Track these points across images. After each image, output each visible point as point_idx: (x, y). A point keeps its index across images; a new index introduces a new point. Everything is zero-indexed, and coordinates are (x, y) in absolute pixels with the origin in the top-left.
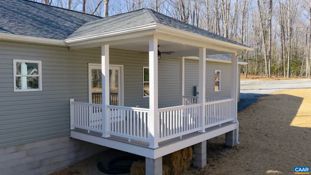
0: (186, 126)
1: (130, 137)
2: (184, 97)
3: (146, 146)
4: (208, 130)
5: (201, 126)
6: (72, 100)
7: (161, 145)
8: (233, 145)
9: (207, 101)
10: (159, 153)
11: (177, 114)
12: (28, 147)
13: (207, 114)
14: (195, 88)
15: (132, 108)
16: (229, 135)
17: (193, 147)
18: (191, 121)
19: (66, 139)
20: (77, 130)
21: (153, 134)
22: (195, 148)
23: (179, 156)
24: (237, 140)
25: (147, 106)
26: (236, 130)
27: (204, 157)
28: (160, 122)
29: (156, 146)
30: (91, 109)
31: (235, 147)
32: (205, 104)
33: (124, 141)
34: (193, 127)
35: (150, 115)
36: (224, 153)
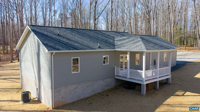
0: (153, 76)
1: (136, 78)
2: (151, 65)
3: (142, 81)
4: (159, 77)
5: (157, 76)
6: (115, 67)
7: (146, 81)
8: (169, 83)
9: (160, 68)
10: (145, 83)
11: (150, 73)
12: (105, 80)
13: (159, 72)
14: (155, 61)
15: (138, 71)
16: (167, 79)
17: (154, 82)
18: (154, 74)
19: (114, 78)
20: (117, 76)
21: (144, 77)
22: (155, 82)
23: (150, 84)
24: (170, 81)
25: (142, 70)
26: (170, 78)
27: (158, 86)
28: (145, 74)
29: (145, 81)
30: (120, 69)
31: (170, 84)
32: (159, 69)
33: (135, 79)
34: (155, 76)
35: (143, 73)
36: (165, 85)
